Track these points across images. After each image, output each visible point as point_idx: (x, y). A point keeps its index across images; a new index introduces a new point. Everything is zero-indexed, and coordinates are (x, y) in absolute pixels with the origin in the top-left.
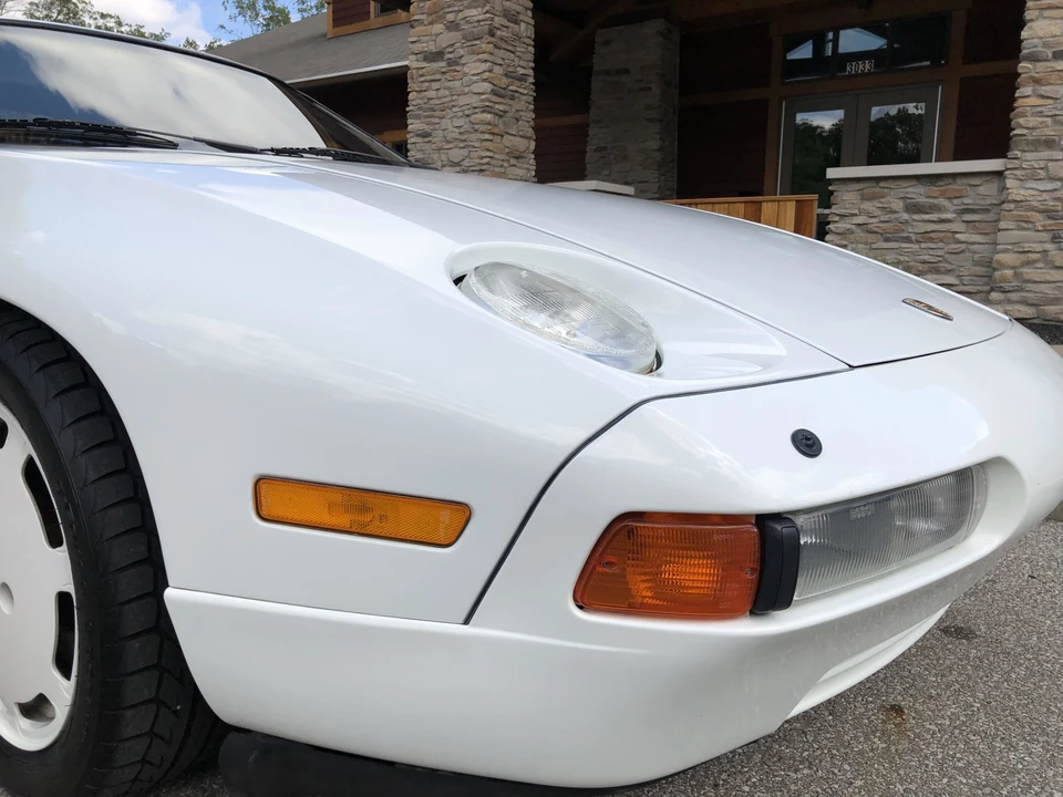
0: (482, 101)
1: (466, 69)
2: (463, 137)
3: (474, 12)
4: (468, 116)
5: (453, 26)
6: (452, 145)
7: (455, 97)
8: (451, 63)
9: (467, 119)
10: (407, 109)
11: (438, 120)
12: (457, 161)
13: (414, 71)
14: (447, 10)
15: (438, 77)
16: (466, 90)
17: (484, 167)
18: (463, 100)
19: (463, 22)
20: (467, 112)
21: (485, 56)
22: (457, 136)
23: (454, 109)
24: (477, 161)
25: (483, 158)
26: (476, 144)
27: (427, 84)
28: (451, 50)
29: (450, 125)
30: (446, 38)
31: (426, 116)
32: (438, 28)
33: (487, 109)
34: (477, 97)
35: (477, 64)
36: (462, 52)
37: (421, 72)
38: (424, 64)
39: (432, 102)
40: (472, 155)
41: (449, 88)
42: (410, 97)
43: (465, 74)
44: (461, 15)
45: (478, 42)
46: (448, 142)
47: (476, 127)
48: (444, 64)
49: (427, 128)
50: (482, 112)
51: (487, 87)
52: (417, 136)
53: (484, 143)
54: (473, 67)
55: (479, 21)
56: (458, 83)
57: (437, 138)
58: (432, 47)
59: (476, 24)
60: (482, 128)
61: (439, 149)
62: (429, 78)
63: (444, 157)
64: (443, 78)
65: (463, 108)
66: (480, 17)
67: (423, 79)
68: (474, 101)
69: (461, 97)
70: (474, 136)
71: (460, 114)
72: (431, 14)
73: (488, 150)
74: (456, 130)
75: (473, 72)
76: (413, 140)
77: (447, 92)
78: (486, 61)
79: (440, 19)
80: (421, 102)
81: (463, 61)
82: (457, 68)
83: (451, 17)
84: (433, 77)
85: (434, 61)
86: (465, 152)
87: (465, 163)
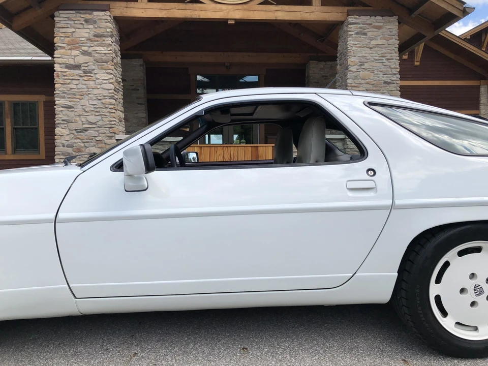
0: (110, 93)
1: (97, 76)
2: (98, 110)
3: (102, 49)
4: (100, 100)
5: (85, 53)
6: (89, 114)
7: (90, 90)
8: (85, 72)
9: (99, 102)
10: (55, 92)
11: (78, 100)
12: (93, 122)
13: (59, 73)
14: (82, 45)
15: (77, 78)
16: (99, 87)
17: (113, 126)
18: (96, 92)
19: (93, 52)
20: (99, 98)
21: (111, 71)
22: (93, 109)
23: (90, 96)
24: (108, 122)
25: (111, 121)
26: (108, 114)
27: (70, 81)
28: (86, 65)
29: (87, 103)
30: (81, 59)
31: (70, 98)
32: (75, 52)
33: (112, 98)
34: (106, 91)
35: (105, 75)
36: (94, 67)
37: (64, 74)
38: (67, 70)
39: (73, 90)
40: (104, 119)
41: (86, 85)
42: (56, 86)
43: (97, 79)
44: (91, 49)
45: (105, 64)
46: (86, 112)
47: (107, 106)
48: (81, 72)
49: (70, 104)
50: (110, 99)
51: (112, 87)
52: (62, 107)
53: (112, 114)
54: (102, 75)
55: (105, 54)
56: (92, 83)
57: (78, 109)
58: (72, 62)
59: (104, 55)
60: (110, 107)
61: (80, 115)
62: (71, 78)
63: (83, 119)
64: (81, 79)
65: (96, 96)
66: (105, 52)
67: (66, 78)
68: (106, 93)
69: (94, 90)
70: (105, 110)
71: (94, 98)
72: (69, 45)
73: (114, 117)
74: (92, 106)
75: (103, 78)
76: (61, 109)
77: (85, 86)
78: (111, 74)
79: (77, 48)
80: (64, 89)
81: (95, 72)
82: (92, 75)
83: (86, 49)
84: (74, 78)
85: (73, 69)
86: (99, 118)
87: (100, 123)
